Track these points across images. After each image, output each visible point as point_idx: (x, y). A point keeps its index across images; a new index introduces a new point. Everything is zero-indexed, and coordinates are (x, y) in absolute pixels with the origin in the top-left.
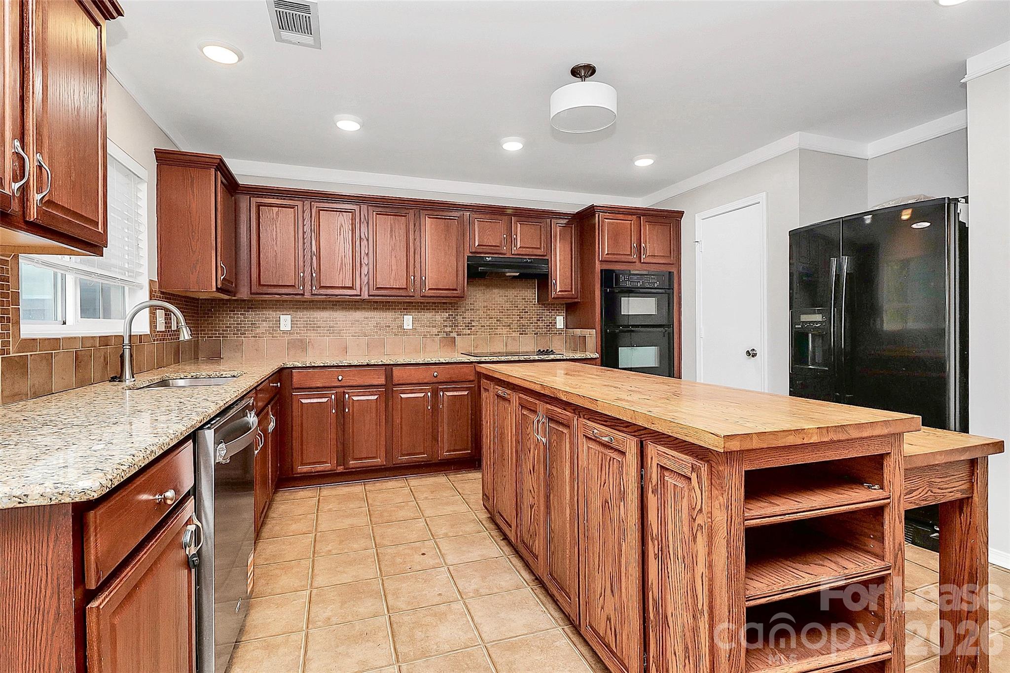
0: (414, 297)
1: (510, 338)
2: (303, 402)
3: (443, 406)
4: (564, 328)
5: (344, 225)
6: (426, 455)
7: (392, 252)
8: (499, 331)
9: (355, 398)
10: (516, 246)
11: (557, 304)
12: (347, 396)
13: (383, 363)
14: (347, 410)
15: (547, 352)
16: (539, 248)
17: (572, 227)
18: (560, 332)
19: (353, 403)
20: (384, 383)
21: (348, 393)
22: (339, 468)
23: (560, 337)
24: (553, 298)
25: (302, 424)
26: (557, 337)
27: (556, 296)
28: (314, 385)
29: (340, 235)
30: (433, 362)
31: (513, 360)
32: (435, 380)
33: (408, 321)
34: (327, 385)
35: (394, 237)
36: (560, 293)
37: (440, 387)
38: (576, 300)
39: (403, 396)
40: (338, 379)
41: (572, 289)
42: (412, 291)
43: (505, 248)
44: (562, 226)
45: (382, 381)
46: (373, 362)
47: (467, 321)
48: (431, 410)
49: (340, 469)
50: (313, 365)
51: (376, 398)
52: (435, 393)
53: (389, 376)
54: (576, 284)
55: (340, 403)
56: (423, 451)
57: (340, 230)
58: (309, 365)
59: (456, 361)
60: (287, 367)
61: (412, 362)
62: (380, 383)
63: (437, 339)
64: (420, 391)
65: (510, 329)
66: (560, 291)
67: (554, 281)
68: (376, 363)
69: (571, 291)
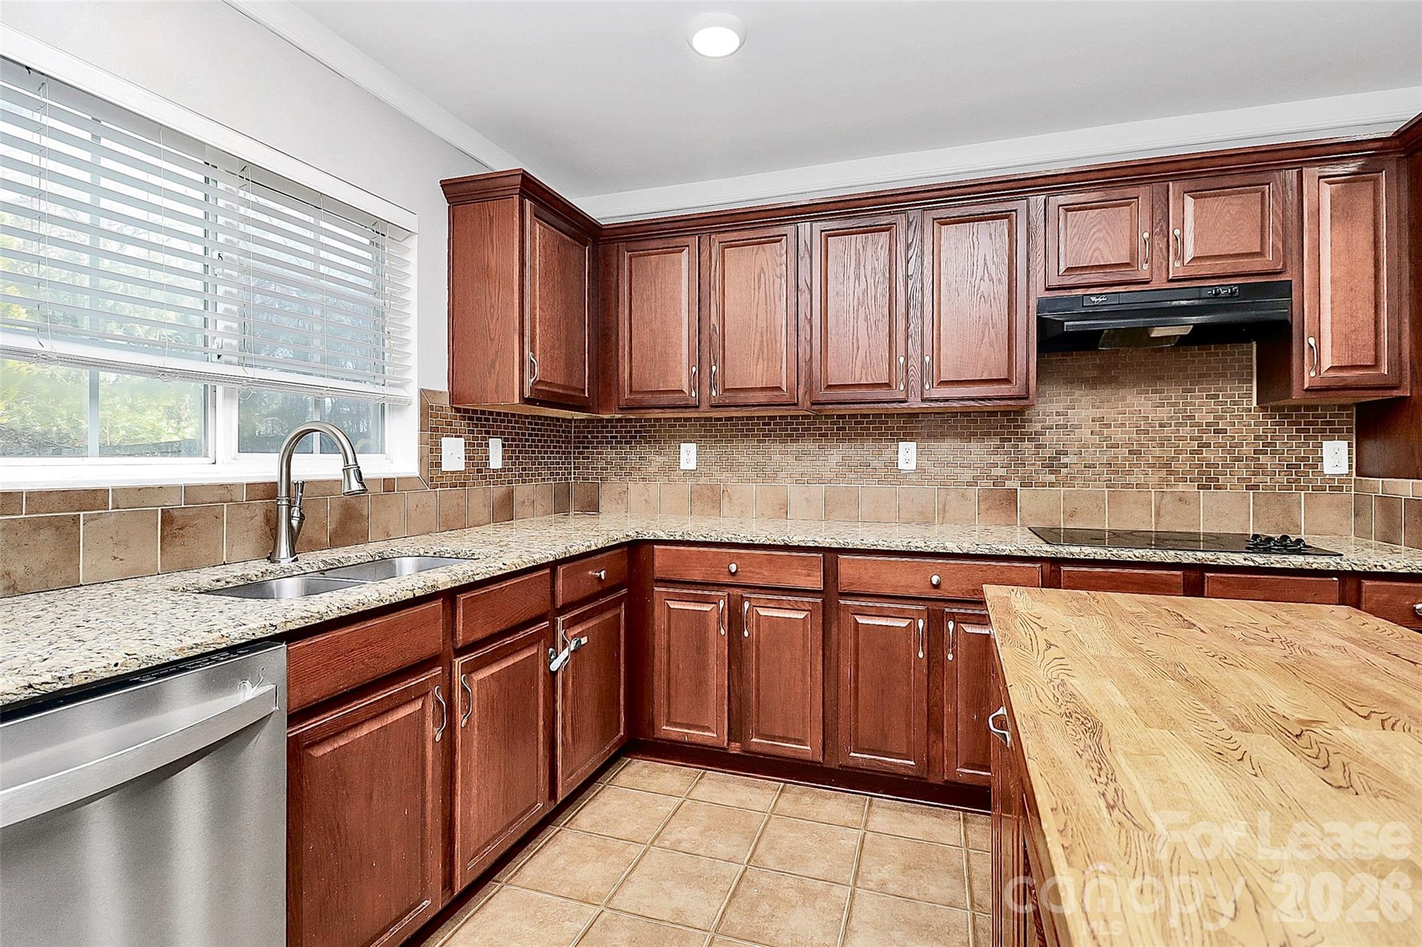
0: (906, 402)
1: (1168, 498)
2: (672, 606)
3: (955, 656)
4: (1349, 474)
5: (766, 271)
6: (913, 763)
7: (858, 311)
8: (1137, 477)
9: (763, 612)
10: (1180, 256)
11: (1325, 408)
12: (746, 605)
13: (816, 544)
14: (746, 634)
15: (1287, 545)
16: (1261, 254)
17: (1376, 181)
18: (1336, 485)
19: (758, 621)
20: (819, 586)
21: (749, 599)
22: (733, 745)
23: (1338, 497)
24: (1307, 390)
25: (669, 647)
26: (1325, 498)
27: (1318, 384)
28: (689, 578)
29: (759, 289)
30: (929, 550)
31: (1157, 559)
32: (934, 594)
33: (907, 454)
34: (711, 580)
35: (862, 278)
36: (1332, 374)
37: (947, 610)
38: (1395, 393)
39: (861, 620)
40: (730, 571)
41: (1377, 358)
42: (902, 388)
43: (1146, 267)
44: (1344, 181)
45: (816, 582)
46: (796, 541)
47: (1048, 453)
48: (925, 659)
49: (735, 748)
50: (687, 538)
51: (802, 617)
52: (936, 621)
53: (830, 573)
54: (1395, 346)
55: (735, 619)
56: (905, 752)
57: (759, 280)
58: (680, 538)
59: (987, 551)
60: (644, 540)
61: (879, 548)
62: (809, 586)
63: (973, 492)
64: (899, 615)
65: (1170, 473)
66: (1331, 368)
67: (1312, 341)
68: (803, 544)
69: (1376, 365)
